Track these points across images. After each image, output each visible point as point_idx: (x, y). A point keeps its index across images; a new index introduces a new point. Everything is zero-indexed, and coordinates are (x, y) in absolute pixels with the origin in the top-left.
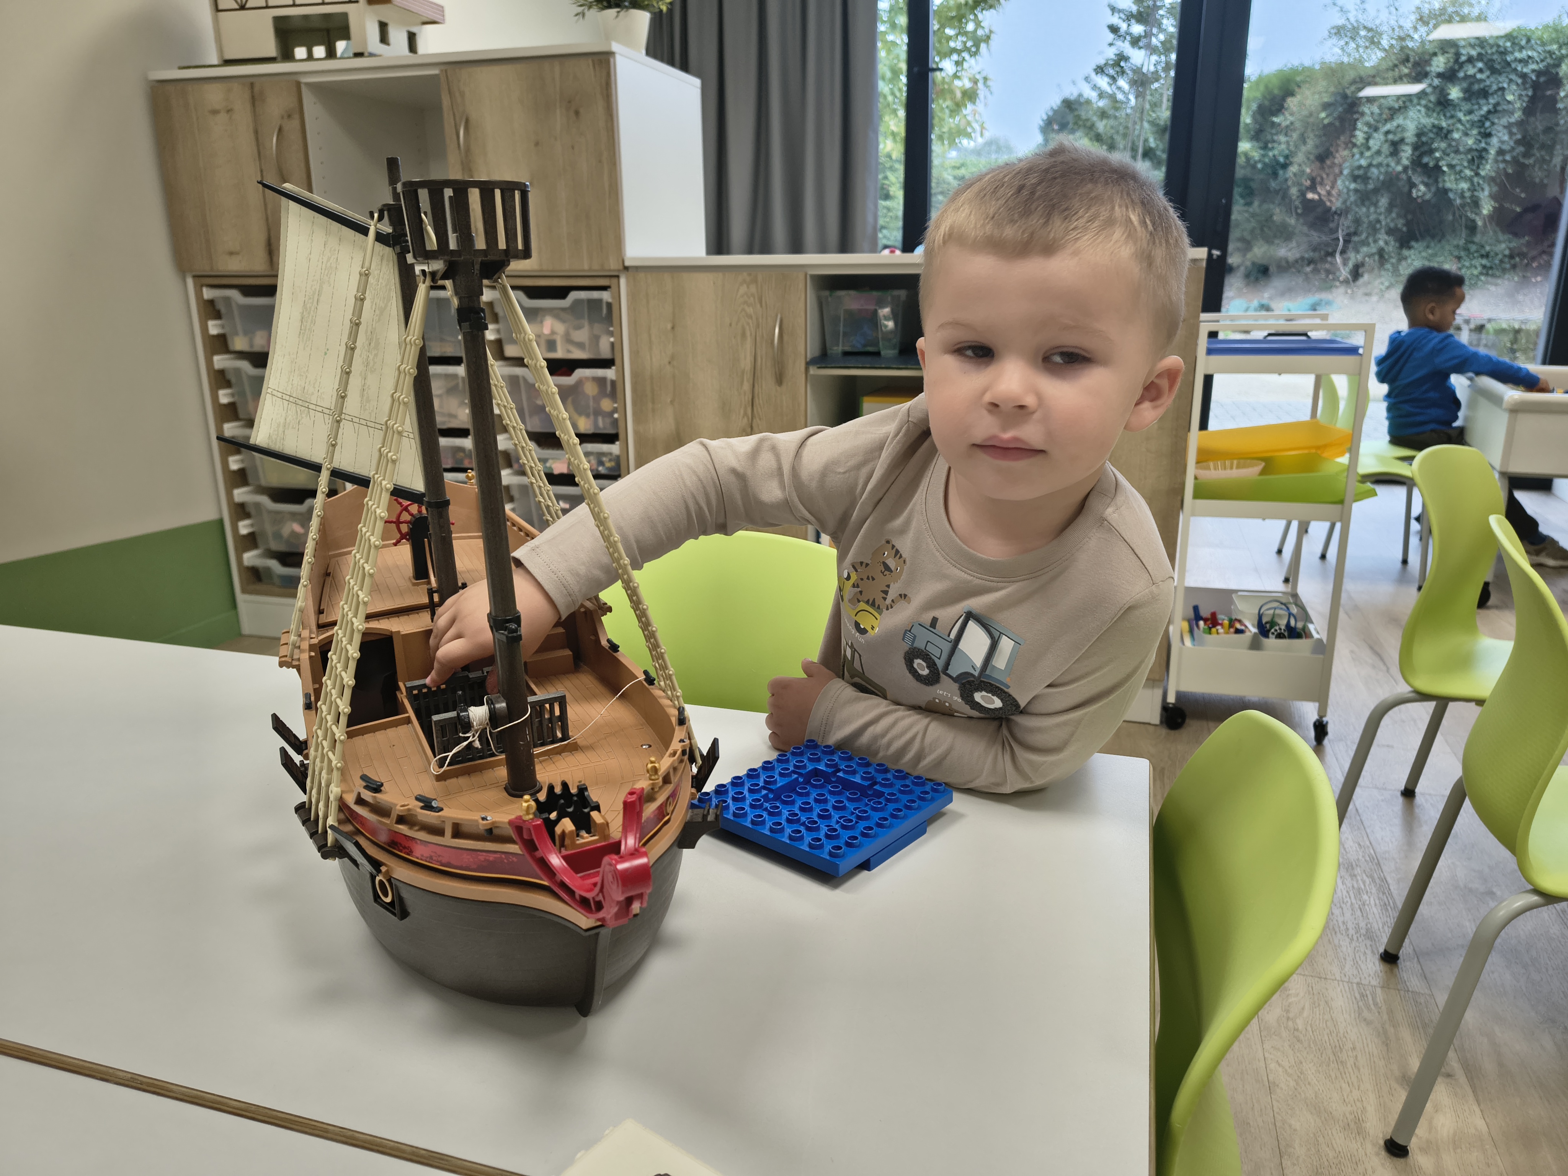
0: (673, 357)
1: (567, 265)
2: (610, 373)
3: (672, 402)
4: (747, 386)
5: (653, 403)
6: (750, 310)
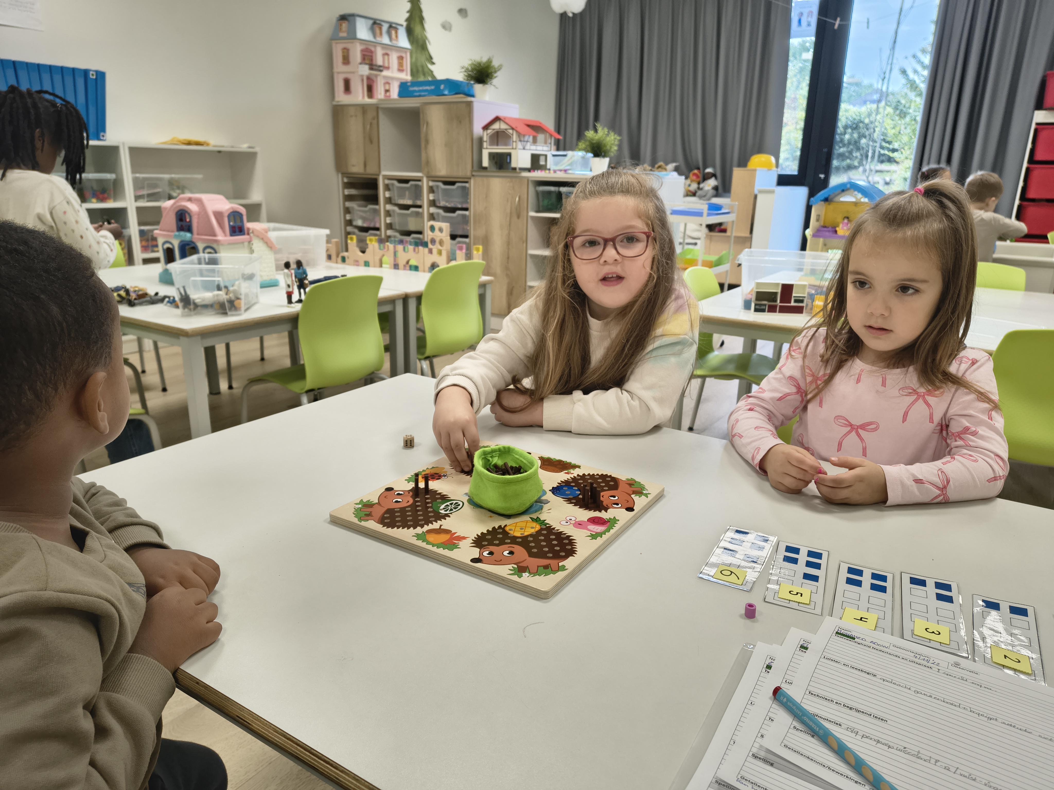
0: (486, 207)
1: (455, 174)
3: (485, 223)
4: (508, 219)
5: (479, 224)
6: (510, 192)
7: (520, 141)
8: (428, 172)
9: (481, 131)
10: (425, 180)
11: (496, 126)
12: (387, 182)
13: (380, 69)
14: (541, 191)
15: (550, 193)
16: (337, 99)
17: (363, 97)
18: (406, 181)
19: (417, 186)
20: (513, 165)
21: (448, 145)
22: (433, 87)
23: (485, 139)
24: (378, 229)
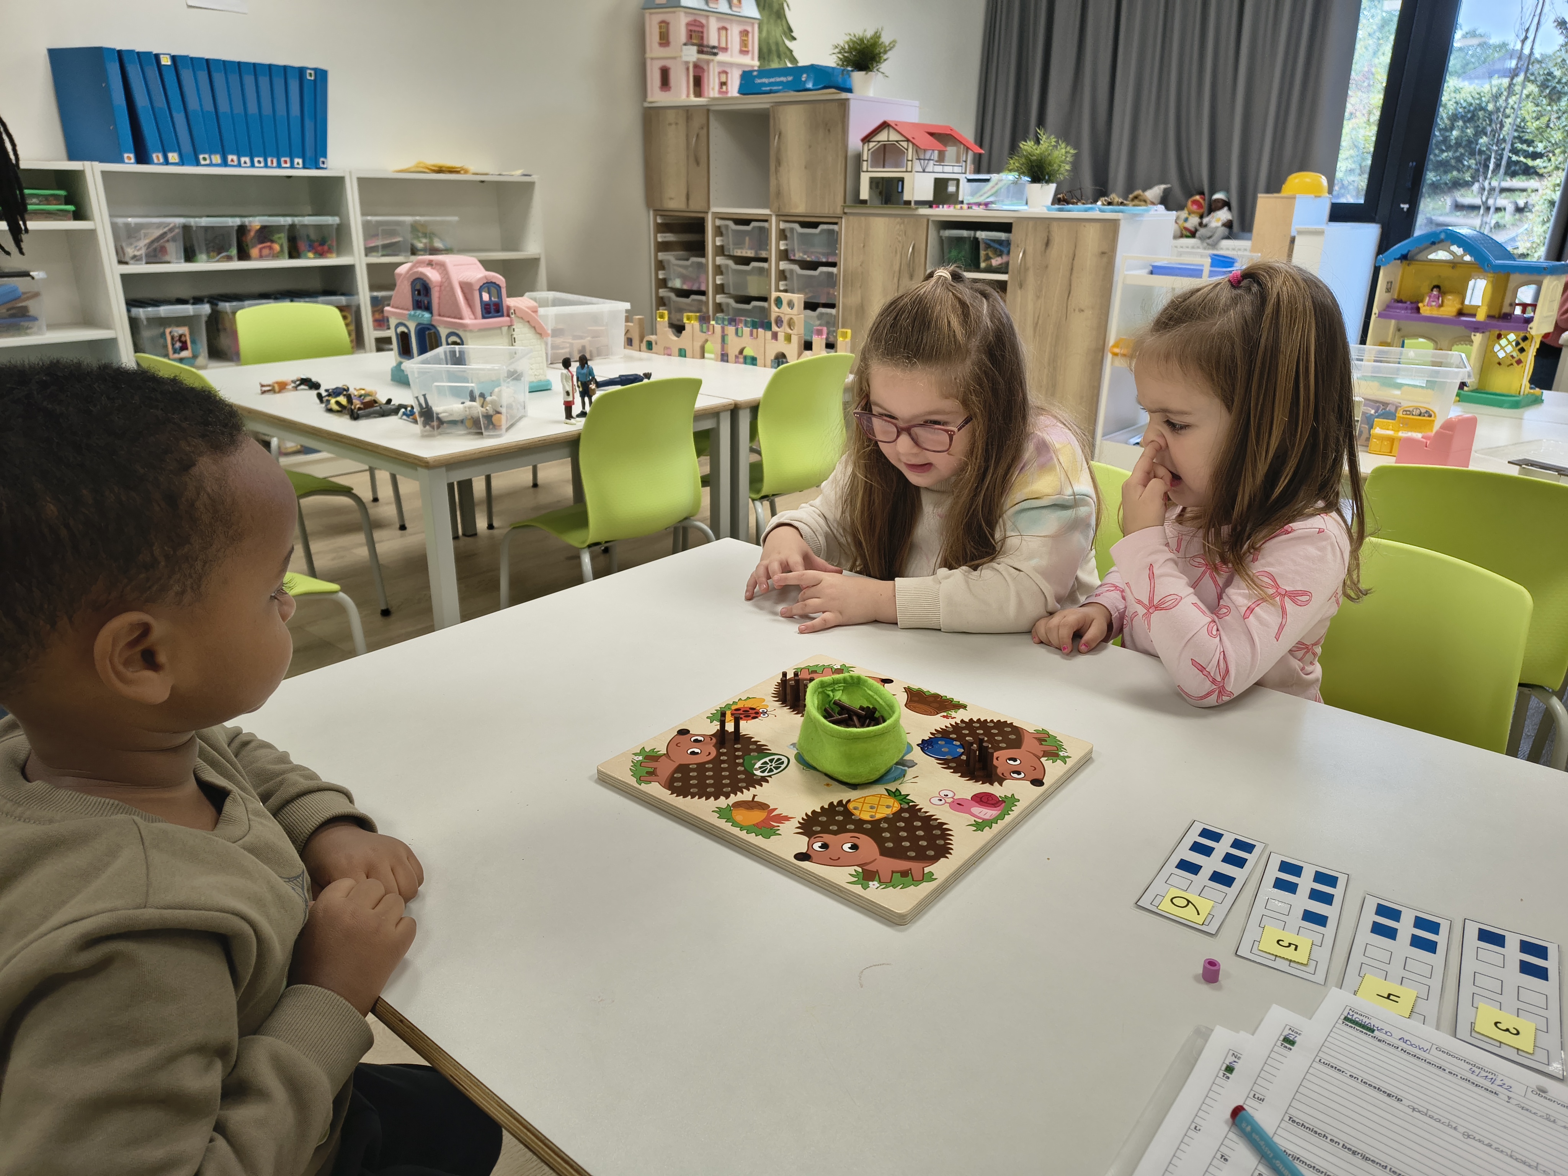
0: (862, 262)
1: (818, 211)
2: (834, 270)
3: (860, 287)
4: (896, 280)
5: (852, 286)
6: (900, 238)
7: (919, 159)
8: (779, 208)
9: (861, 144)
10: (774, 219)
11: (883, 137)
12: (718, 222)
13: (713, 51)
14: (946, 237)
15: (960, 240)
16: (649, 99)
17: (688, 96)
18: (746, 222)
19: (761, 229)
20: (906, 197)
21: (810, 166)
22: (790, 78)
23: (865, 158)
24: (703, 293)
